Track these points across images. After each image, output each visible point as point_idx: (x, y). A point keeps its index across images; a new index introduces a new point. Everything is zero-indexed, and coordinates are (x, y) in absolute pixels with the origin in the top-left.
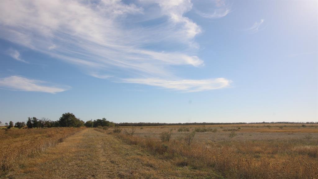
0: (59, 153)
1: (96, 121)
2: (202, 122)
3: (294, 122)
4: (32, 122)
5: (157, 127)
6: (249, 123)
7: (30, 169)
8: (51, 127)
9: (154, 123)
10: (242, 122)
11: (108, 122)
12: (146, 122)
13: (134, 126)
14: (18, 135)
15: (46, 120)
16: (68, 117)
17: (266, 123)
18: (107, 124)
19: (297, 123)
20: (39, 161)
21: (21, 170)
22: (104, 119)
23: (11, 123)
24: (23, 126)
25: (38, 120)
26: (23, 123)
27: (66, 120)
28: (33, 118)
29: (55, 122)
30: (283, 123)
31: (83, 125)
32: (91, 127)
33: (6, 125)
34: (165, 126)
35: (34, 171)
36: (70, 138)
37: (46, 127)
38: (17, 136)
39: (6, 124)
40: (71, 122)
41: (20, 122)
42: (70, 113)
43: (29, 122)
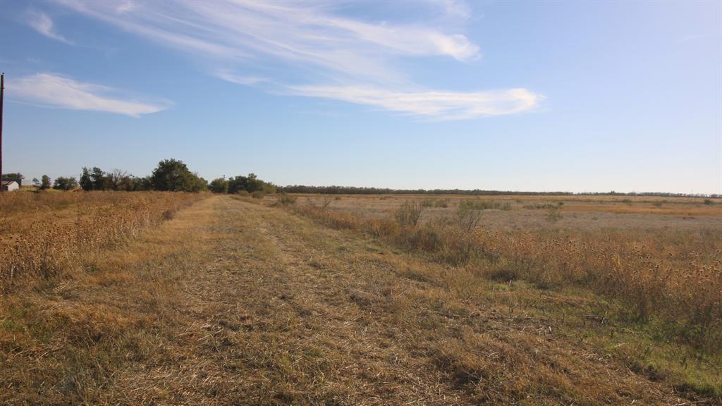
0: (174, 242)
1: (234, 179)
2: (472, 189)
3: (683, 193)
4: (92, 179)
5: (370, 196)
6: (579, 194)
7: (114, 276)
8: (134, 190)
9: (364, 187)
10: (564, 191)
11: (261, 183)
12: (345, 186)
13: (319, 194)
14: (63, 204)
15: (122, 174)
16: (172, 170)
17: (618, 194)
18: (260, 187)
19: (689, 196)
20: (131, 258)
21: (90, 277)
22: (252, 176)
23: (45, 179)
24: (72, 188)
25: (104, 173)
26: (72, 180)
27: (167, 176)
28: (94, 169)
29: (143, 179)
30: (656, 195)
31: (205, 188)
32: (224, 194)
33: (34, 184)
34: (389, 195)
35: (124, 282)
36: (187, 212)
37: (123, 189)
38: (62, 206)
39: (35, 180)
40: (179, 181)
41: (64, 178)
42: (177, 161)
43: (85, 178)
